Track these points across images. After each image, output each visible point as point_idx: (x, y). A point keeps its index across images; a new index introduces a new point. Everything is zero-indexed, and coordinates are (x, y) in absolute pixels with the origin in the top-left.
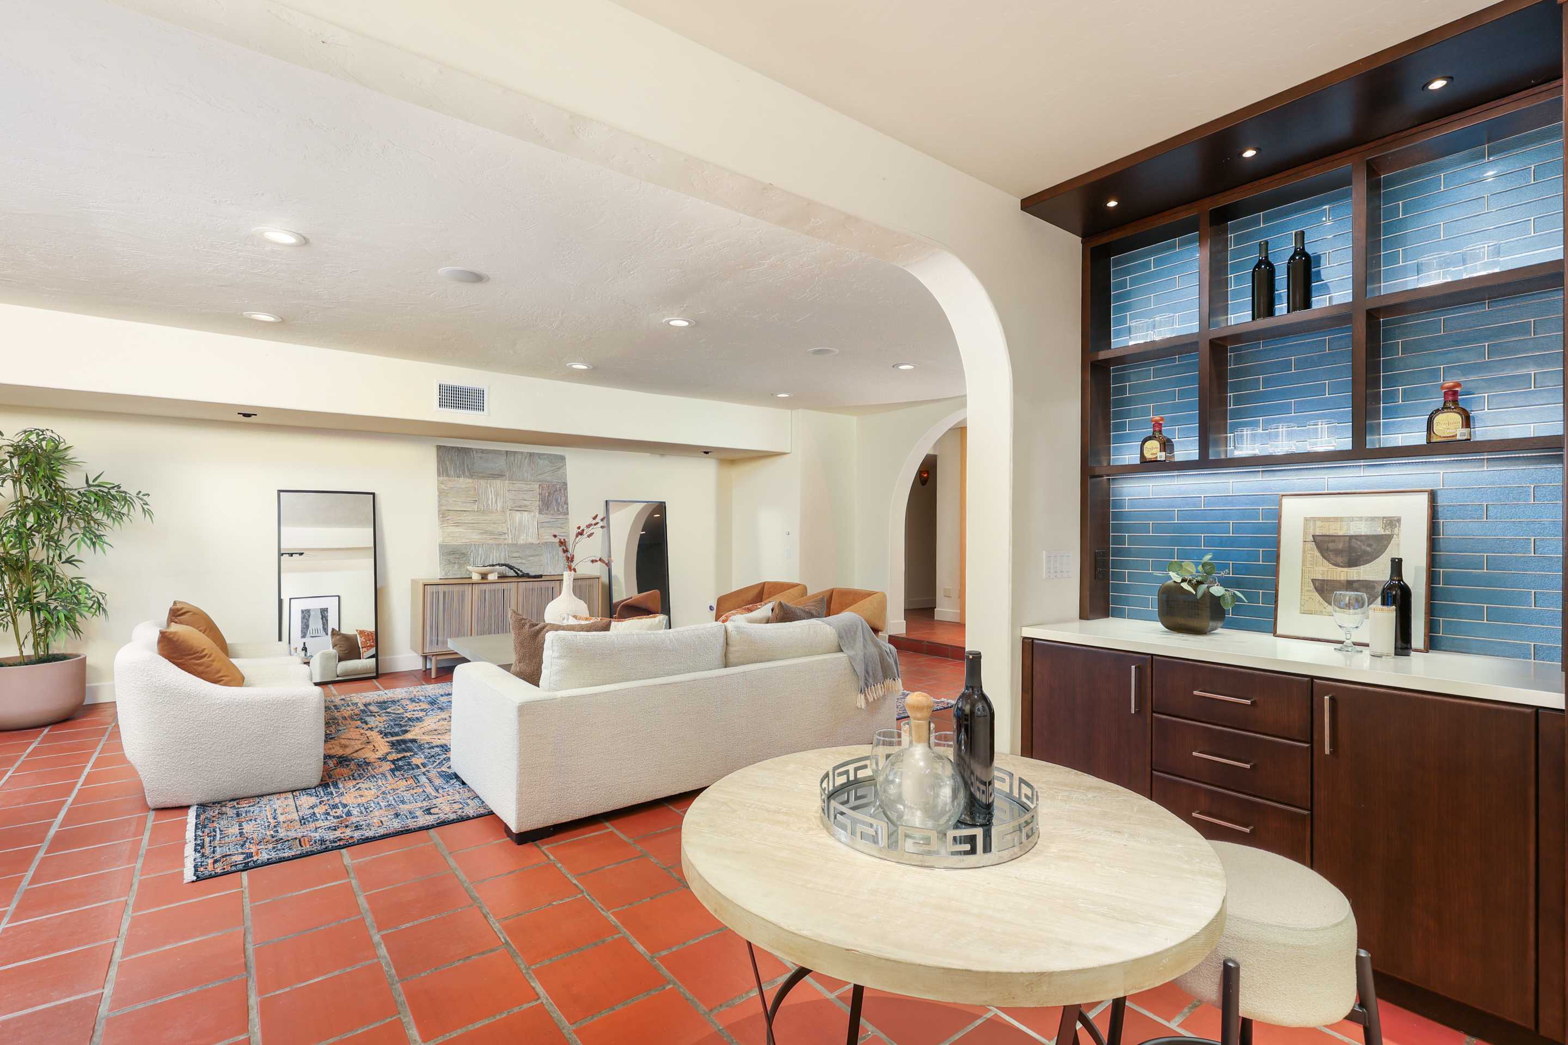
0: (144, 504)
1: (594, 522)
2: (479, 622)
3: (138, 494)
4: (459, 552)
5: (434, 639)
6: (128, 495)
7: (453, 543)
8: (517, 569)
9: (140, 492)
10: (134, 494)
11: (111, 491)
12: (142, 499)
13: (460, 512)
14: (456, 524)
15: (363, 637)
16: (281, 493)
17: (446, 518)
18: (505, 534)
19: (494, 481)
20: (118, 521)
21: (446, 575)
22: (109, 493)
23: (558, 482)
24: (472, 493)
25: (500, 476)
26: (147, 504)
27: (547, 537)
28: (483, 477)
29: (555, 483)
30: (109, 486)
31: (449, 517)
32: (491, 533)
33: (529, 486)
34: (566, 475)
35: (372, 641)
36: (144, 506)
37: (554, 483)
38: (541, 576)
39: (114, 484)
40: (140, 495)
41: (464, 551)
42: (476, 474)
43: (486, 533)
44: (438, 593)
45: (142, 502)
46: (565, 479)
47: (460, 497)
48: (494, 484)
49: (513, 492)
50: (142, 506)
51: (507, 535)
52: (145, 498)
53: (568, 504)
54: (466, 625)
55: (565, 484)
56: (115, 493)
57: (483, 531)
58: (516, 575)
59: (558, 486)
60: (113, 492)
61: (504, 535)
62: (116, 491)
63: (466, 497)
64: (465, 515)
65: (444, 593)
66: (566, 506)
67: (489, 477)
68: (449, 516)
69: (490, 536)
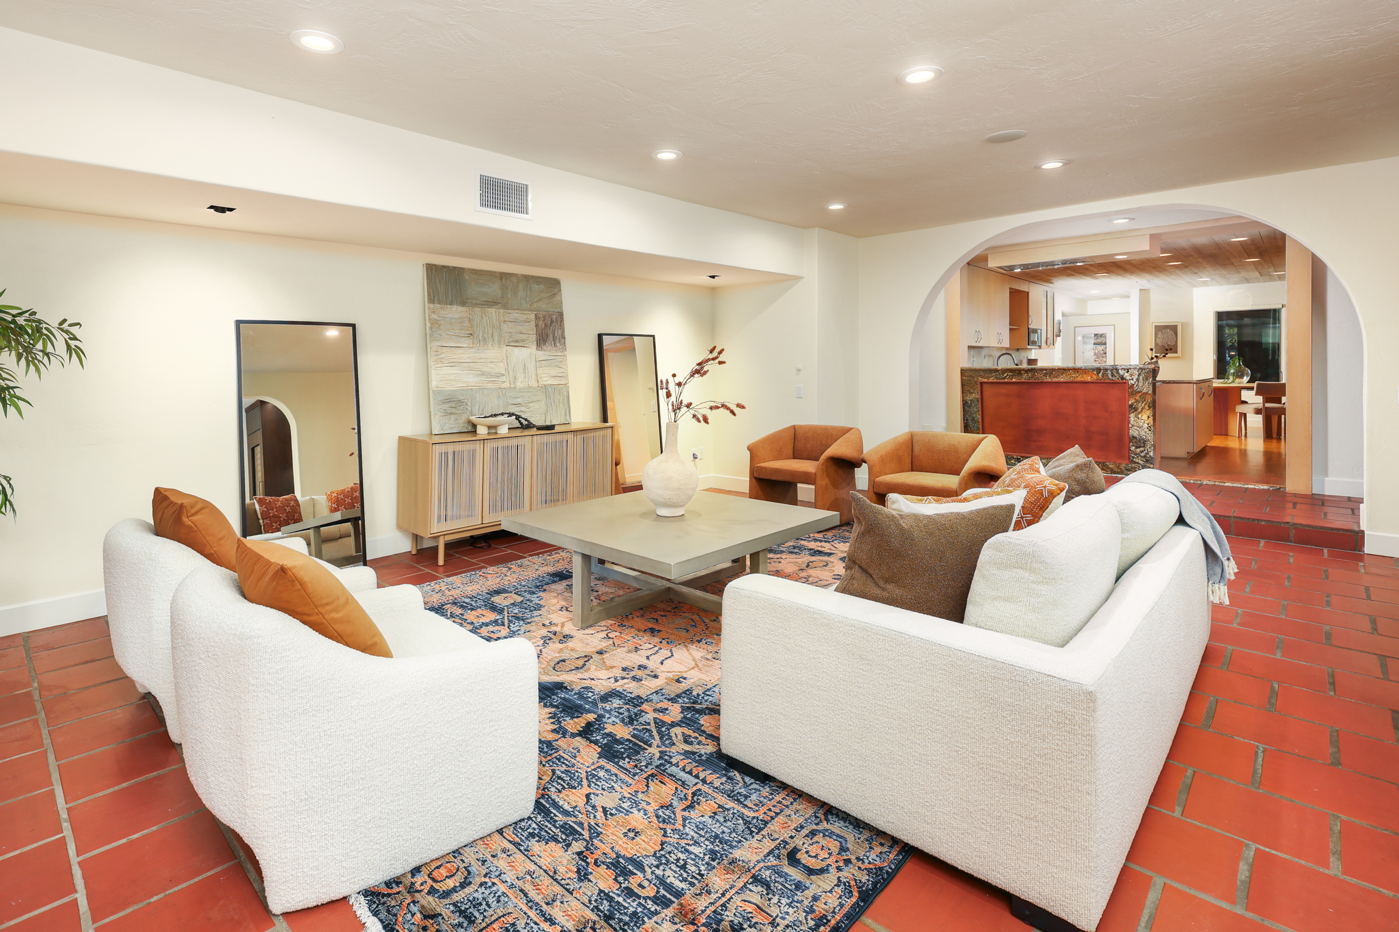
0: (70, 339)
1: (711, 356)
2: (491, 488)
3: (61, 323)
4: (455, 399)
5: (442, 514)
6: (45, 325)
7: (449, 388)
8: (524, 419)
9: (65, 320)
10: (54, 323)
11: (17, 319)
12: (67, 332)
13: (454, 348)
14: (451, 364)
15: (264, 506)
16: (241, 325)
17: (440, 357)
18: (503, 375)
19: (489, 309)
20: (35, 365)
21: (442, 429)
22: (14, 322)
23: (554, 312)
24: (466, 324)
25: (492, 303)
26: (75, 339)
27: (546, 379)
28: (477, 304)
29: (552, 313)
30: (14, 312)
31: (443, 356)
32: (490, 375)
33: (525, 317)
34: (562, 303)
35: (275, 510)
36: (71, 342)
37: (550, 313)
38: (552, 427)
39: (20, 309)
40: (65, 326)
41: (461, 398)
42: (470, 301)
43: (483, 374)
44: (447, 454)
45: (67, 337)
46: (561, 307)
47: (453, 329)
48: (489, 313)
49: (509, 323)
50: (66, 341)
51: (505, 377)
52: (73, 330)
53: (565, 338)
54: (477, 492)
55: (561, 315)
56: (24, 323)
57: (480, 373)
58: (520, 426)
59: (554, 317)
60: (21, 320)
61: (502, 377)
62: (25, 320)
63: (460, 330)
64: (459, 352)
65: (454, 453)
66: (563, 340)
67: (483, 305)
68: (442, 353)
69: (488, 378)
